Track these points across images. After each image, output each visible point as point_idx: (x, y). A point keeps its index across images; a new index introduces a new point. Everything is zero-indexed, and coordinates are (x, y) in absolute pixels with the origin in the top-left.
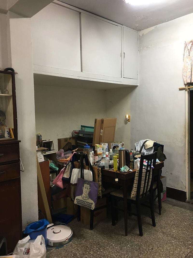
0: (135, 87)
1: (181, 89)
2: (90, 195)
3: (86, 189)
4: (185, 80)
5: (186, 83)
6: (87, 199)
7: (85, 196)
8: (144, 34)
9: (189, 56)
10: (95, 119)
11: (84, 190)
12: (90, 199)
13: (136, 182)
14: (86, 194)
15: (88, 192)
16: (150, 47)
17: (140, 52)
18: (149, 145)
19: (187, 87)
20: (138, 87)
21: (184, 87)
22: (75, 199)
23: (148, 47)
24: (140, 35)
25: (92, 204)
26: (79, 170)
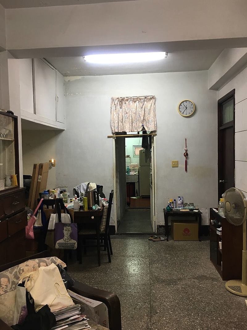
0: (61, 131)
1: (109, 137)
2: (72, 236)
3: (67, 232)
4: (113, 129)
5: (114, 132)
6: (69, 241)
7: (66, 238)
8: (71, 81)
9: (116, 109)
10: (34, 164)
11: (65, 232)
12: (72, 240)
13: (105, 217)
14: (67, 236)
15: (69, 234)
16: (77, 95)
17: (66, 96)
18: (94, 187)
19: (115, 136)
20: (64, 131)
21: (112, 135)
22: (57, 243)
23: (75, 94)
24: (66, 81)
25: (75, 244)
26: (56, 215)
